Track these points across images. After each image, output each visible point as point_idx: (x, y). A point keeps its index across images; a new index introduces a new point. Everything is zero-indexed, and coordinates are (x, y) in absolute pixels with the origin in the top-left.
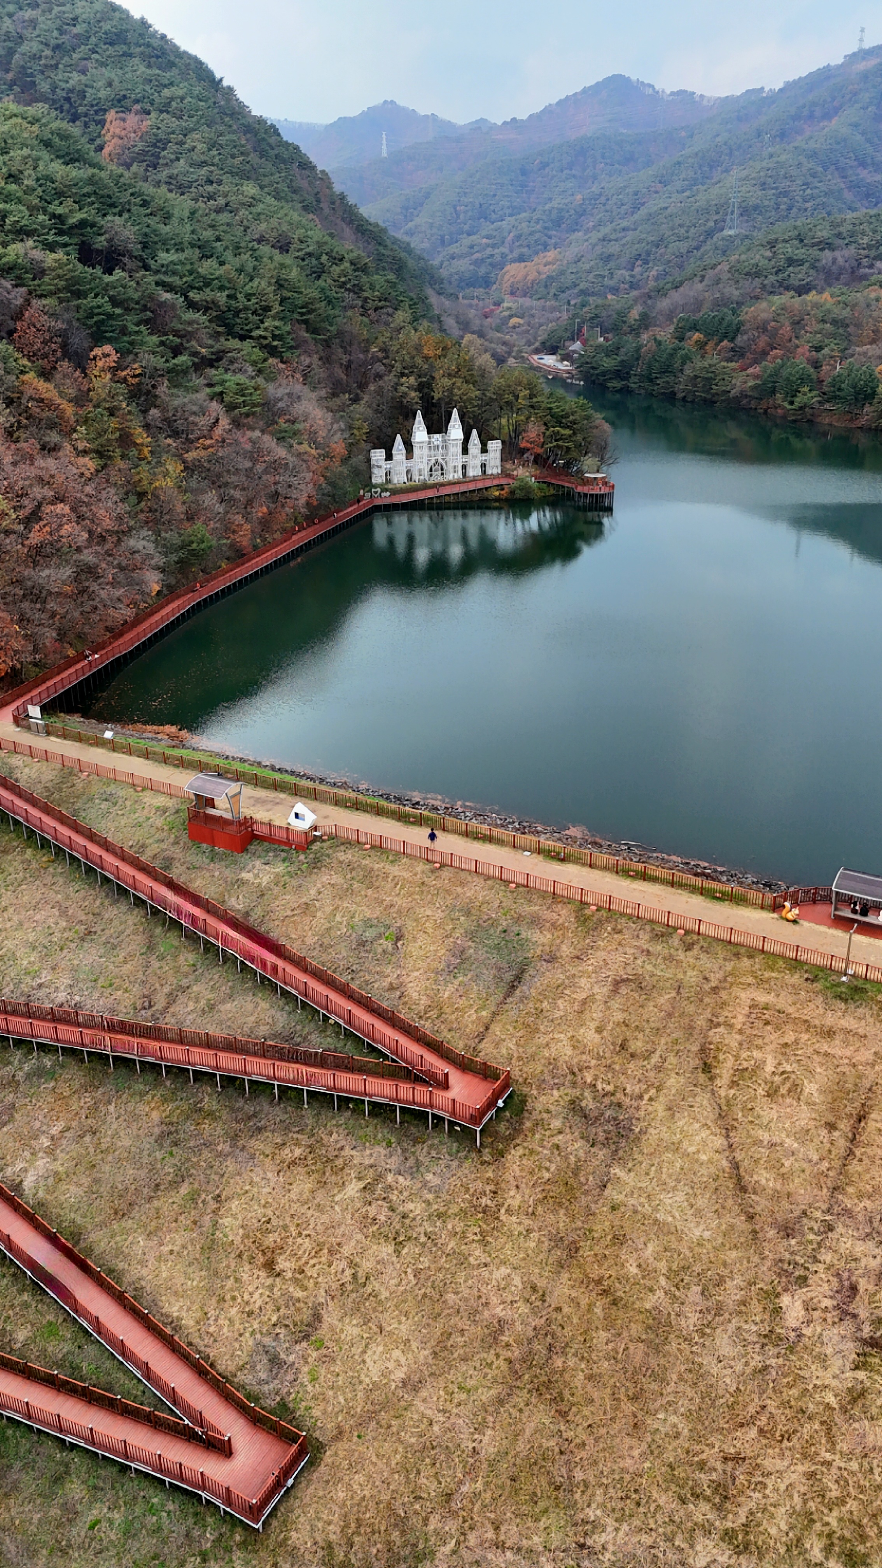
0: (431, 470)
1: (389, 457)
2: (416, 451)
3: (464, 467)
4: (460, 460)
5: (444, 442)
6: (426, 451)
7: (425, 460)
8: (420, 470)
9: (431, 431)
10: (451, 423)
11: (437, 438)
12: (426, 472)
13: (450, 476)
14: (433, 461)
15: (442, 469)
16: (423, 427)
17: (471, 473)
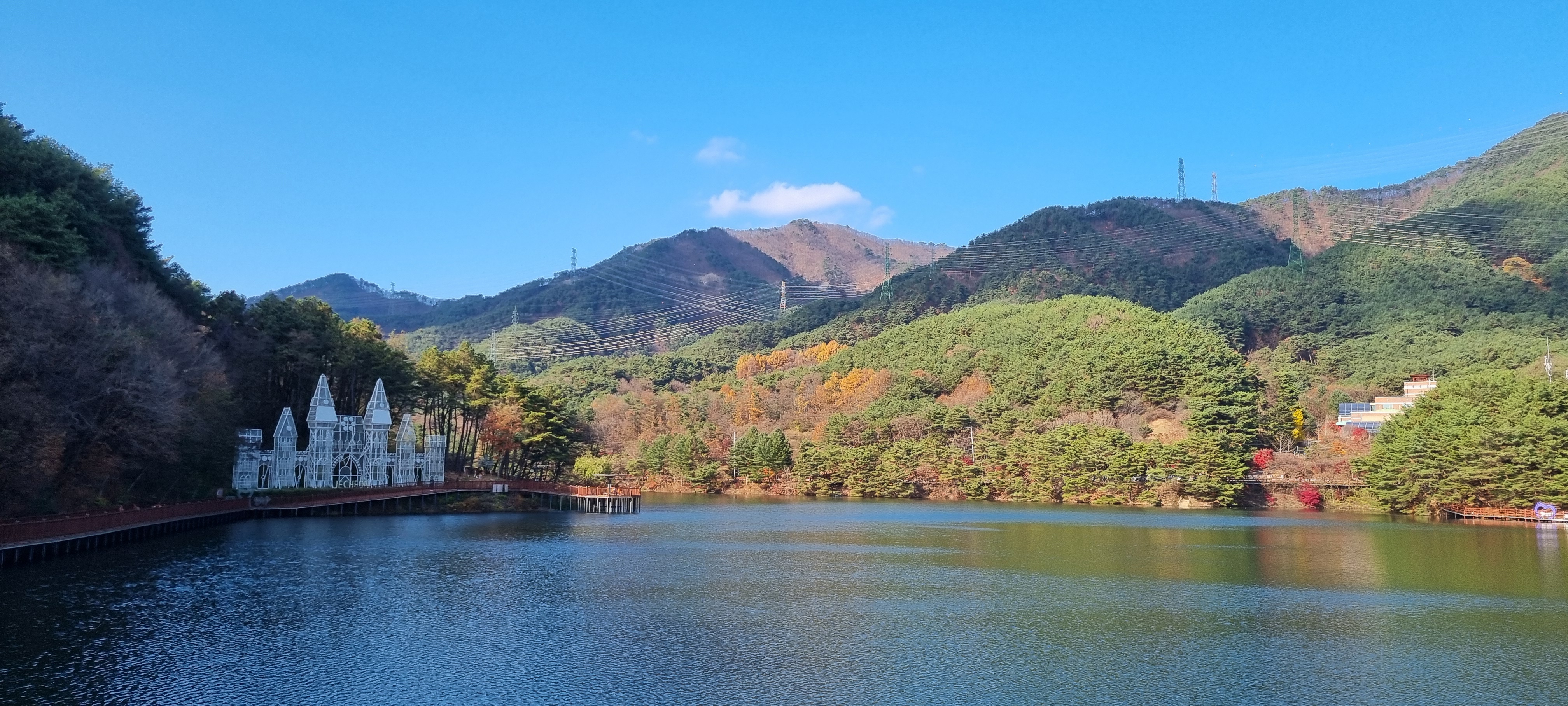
0: (336, 471)
1: (267, 444)
2: (313, 436)
3: (390, 472)
4: (383, 461)
5: (359, 427)
6: (330, 438)
7: (329, 452)
8: (320, 468)
9: (342, 408)
10: (373, 400)
11: (349, 422)
12: (329, 473)
13: (370, 483)
14: (340, 458)
15: (354, 471)
16: (329, 399)
17: (400, 480)
